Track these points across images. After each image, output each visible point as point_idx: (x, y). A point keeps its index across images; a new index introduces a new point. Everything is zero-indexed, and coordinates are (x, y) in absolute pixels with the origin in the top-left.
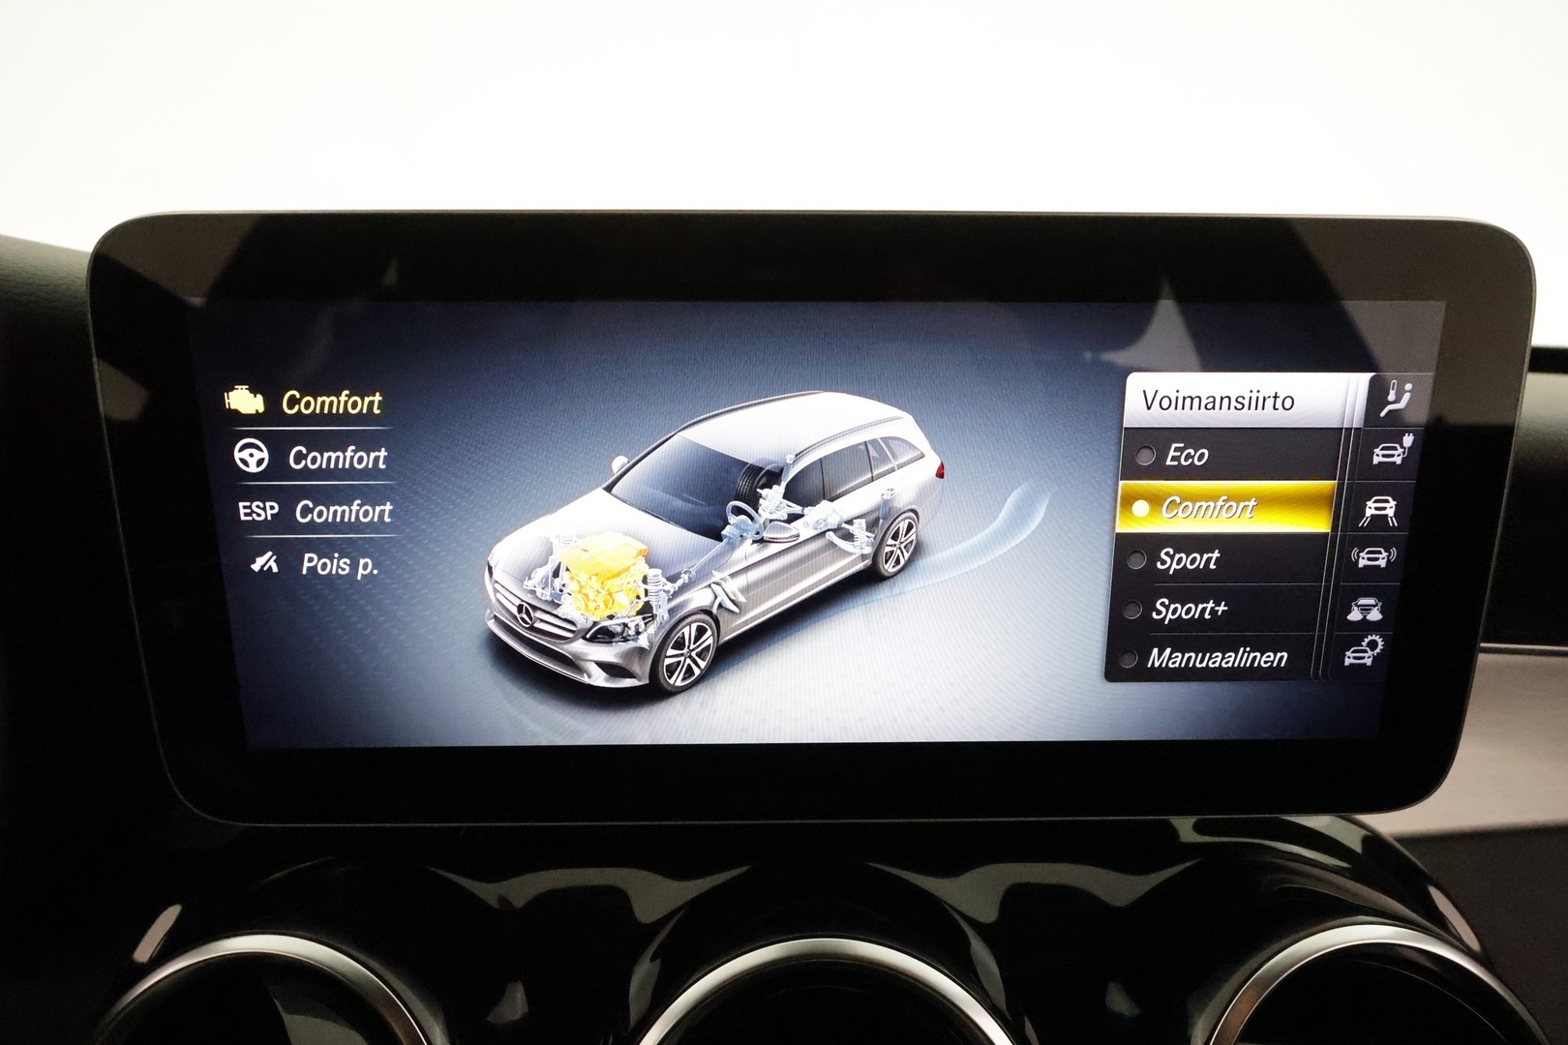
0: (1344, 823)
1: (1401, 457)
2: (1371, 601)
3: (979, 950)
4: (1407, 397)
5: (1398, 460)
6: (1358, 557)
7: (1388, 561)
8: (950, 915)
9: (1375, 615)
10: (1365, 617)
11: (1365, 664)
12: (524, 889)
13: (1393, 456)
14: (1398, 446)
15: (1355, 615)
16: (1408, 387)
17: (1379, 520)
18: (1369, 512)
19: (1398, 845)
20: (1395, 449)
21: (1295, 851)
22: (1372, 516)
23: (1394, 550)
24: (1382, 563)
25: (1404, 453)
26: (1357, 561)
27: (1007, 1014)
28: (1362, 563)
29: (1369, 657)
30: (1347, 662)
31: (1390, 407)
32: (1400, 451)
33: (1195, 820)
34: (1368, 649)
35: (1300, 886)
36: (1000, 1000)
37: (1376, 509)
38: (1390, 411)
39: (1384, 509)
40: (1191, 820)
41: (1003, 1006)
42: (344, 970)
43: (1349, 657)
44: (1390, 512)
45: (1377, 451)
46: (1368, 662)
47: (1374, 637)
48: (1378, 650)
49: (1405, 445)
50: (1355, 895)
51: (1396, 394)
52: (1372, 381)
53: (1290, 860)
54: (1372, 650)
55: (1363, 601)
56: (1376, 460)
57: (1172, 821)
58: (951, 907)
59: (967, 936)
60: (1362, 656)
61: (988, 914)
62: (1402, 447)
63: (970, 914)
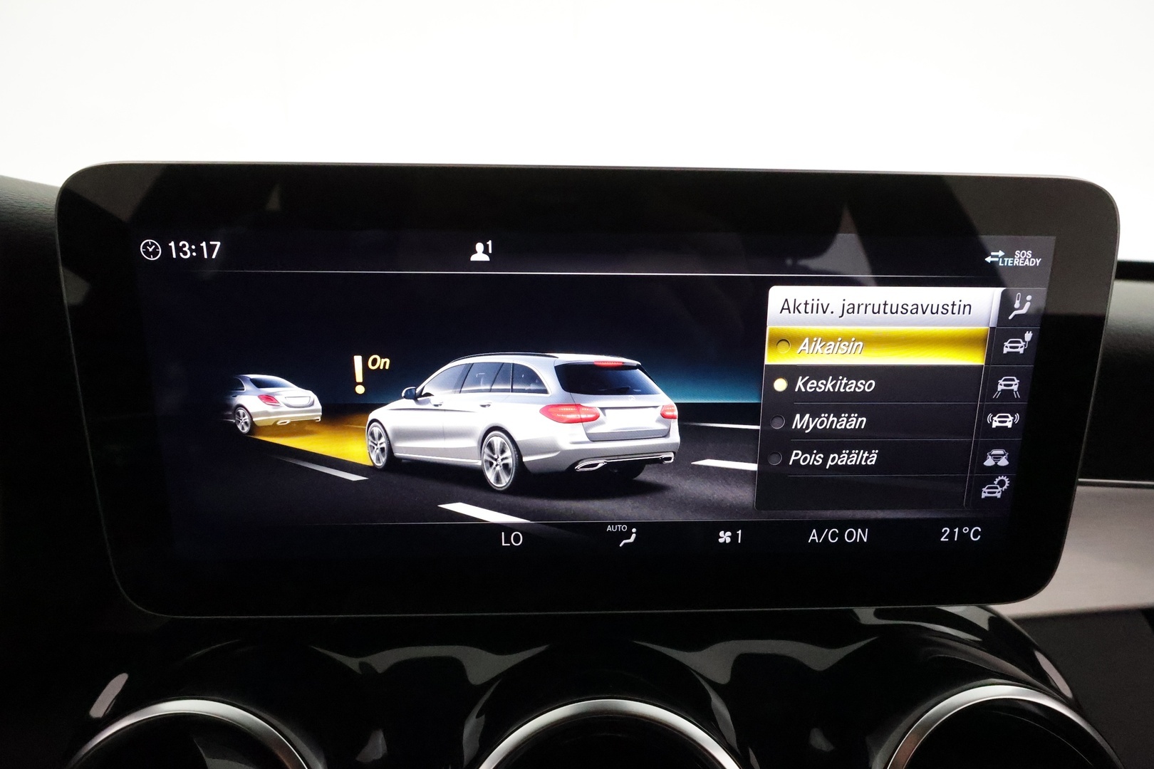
0: (982, 611)
1: (1023, 348)
2: (1001, 452)
3: (718, 704)
4: (1028, 305)
5: (1021, 351)
6: (992, 420)
7: (1013, 423)
8: (695, 677)
9: (1003, 462)
10: (996, 463)
11: (996, 497)
13: (1017, 347)
14: (1021, 340)
15: (989, 462)
16: (1029, 298)
17: (1007, 394)
18: (1000, 388)
20: (1019, 342)
21: (941, 631)
22: (1002, 390)
23: (1017, 416)
24: (1009, 425)
25: (1025, 345)
26: (991, 423)
27: (738, 750)
28: (995, 425)
29: (999, 492)
30: (984, 495)
31: (1015, 313)
32: (1023, 344)
33: (874, 610)
34: (998, 486)
35: (949, 656)
37: (1005, 385)
38: (1016, 315)
39: (1011, 385)
40: (871, 610)
41: (734, 744)
43: (985, 492)
44: (1015, 388)
45: (1006, 344)
46: (998, 495)
47: (1002, 478)
48: (1005, 487)
49: (1026, 340)
50: (987, 662)
51: (1020, 303)
52: (1003, 294)
53: (940, 637)
54: (1001, 487)
55: (995, 452)
56: (1006, 350)
57: (855, 610)
59: (709, 695)
60: (994, 491)
61: (723, 677)
62: (1024, 341)
63: (709, 677)
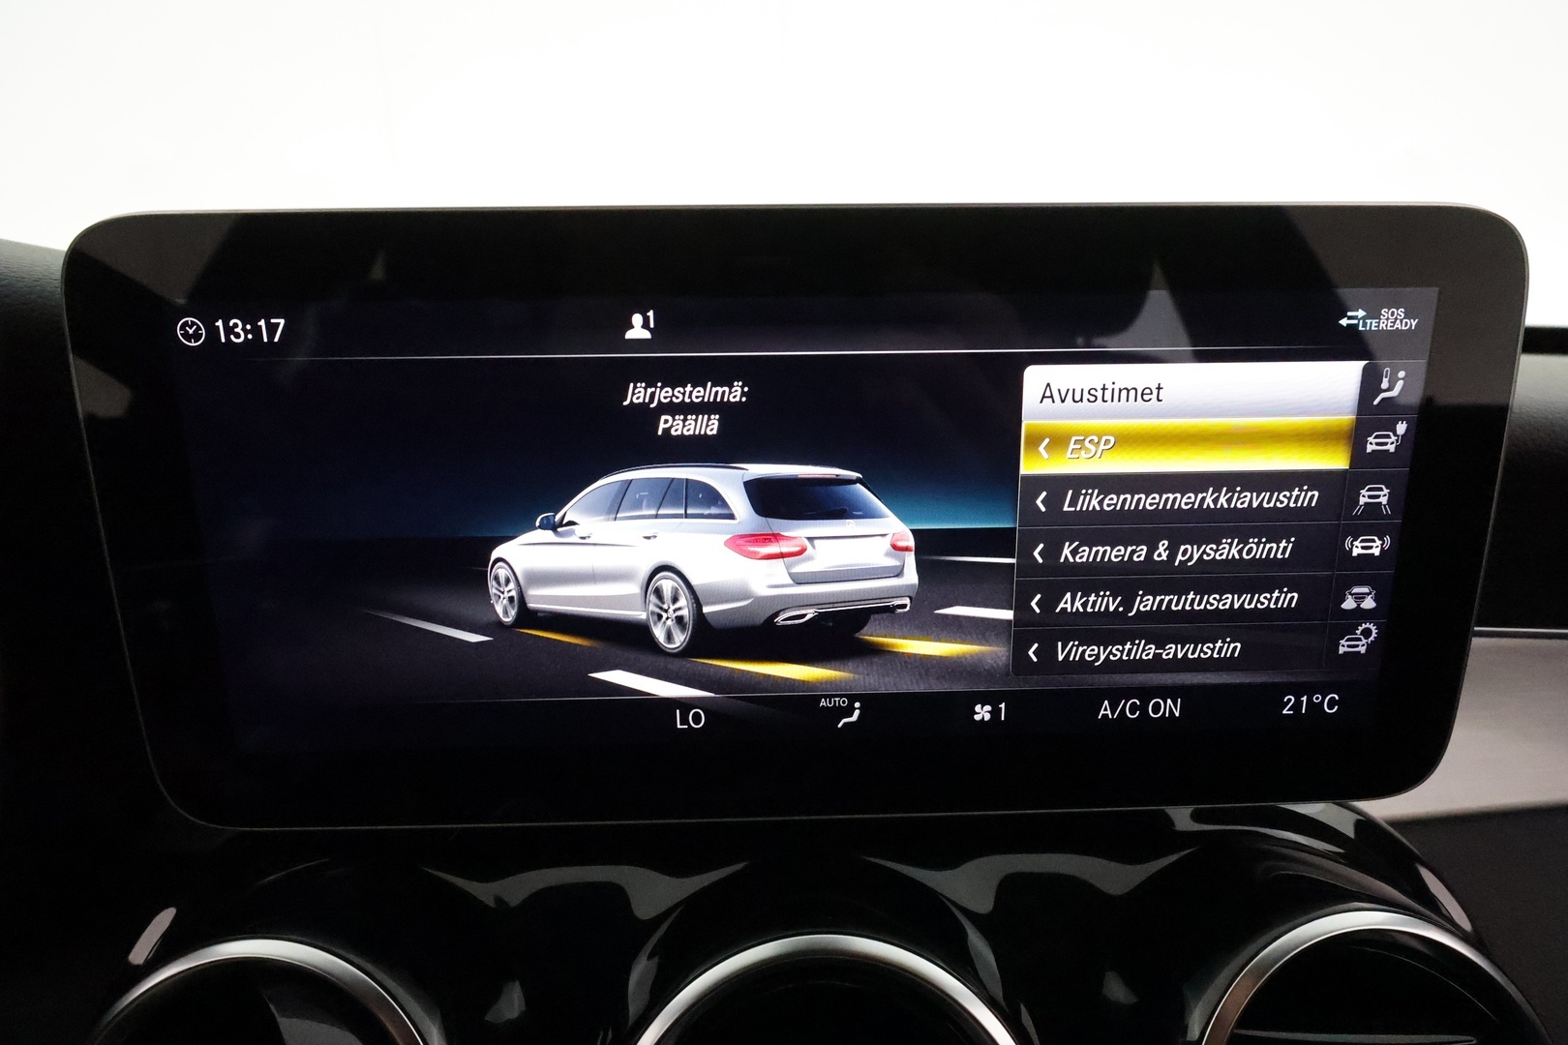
1: (1394, 445)
2: (1365, 590)
3: (977, 942)
4: (1400, 385)
5: (1392, 448)
6: (1352, 545)
7: (1382, 549)
8: (946, 906)
9: (1369, 604)
10: (1359, 605)
11: (1359, 652)
12: (518, 888)
13: (1386, 444)
14: (1391, 434)
15: (1349, 604)
16: (1401, 374)
17: (1373, 508)
18: (1362, 501)
19: (1391, 830)
20: (1388, 437)
21: (1288, 838)
22: (1366, 504)
23: (1387, 539)
24: (1376, 552)
25: (1397, 441)
26: (1351, 549)
27: (1004, 1006)
28: (1356, 552)
29: (1363, 645)
30: (1341, 650)
31: (1383, 395)
32: (1394, 438)
33: (1192, 809)
34: (1362, 637)
35: (1295, 873)
36: (998, 992)
37: (1370, 497)
38: (1383, 399)
39: (1378, 497)
40: (1188, 810)
42: (336, 972)
43: (1343, 646)
44: (1384, 500)
45: (1370, 439)
46: (1363, 650)
47: (1368, 625)
48: (1372, 638)
49: (1398, 433)
50: (1350, 881)
51: (1389, 382)
52: (1365, 369)
53: (1285, 847)
54: (1366, 638)
55: (1356, 590)
56: (1370, 448)
57: (1167, 811)
58: (948, 899)
59: (965, 929)
60: (1355, 644)
61: (984, 904)
62: (1395, 434)
63: (967, 905)
